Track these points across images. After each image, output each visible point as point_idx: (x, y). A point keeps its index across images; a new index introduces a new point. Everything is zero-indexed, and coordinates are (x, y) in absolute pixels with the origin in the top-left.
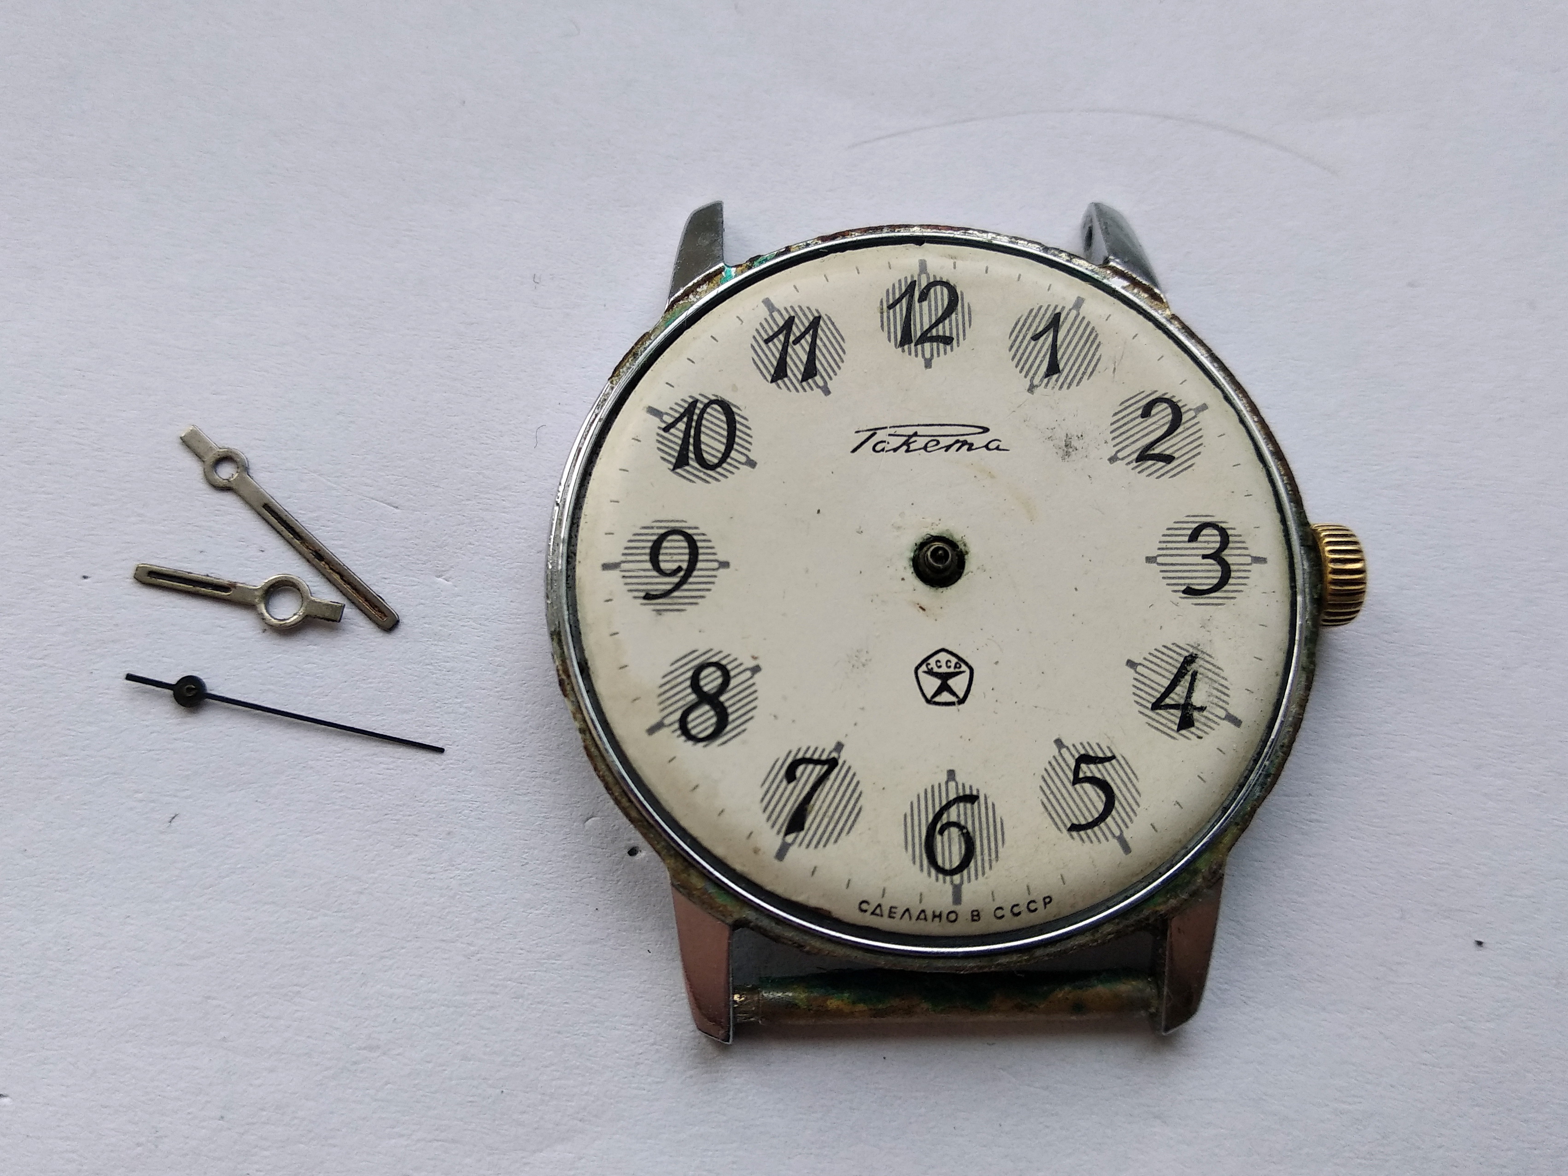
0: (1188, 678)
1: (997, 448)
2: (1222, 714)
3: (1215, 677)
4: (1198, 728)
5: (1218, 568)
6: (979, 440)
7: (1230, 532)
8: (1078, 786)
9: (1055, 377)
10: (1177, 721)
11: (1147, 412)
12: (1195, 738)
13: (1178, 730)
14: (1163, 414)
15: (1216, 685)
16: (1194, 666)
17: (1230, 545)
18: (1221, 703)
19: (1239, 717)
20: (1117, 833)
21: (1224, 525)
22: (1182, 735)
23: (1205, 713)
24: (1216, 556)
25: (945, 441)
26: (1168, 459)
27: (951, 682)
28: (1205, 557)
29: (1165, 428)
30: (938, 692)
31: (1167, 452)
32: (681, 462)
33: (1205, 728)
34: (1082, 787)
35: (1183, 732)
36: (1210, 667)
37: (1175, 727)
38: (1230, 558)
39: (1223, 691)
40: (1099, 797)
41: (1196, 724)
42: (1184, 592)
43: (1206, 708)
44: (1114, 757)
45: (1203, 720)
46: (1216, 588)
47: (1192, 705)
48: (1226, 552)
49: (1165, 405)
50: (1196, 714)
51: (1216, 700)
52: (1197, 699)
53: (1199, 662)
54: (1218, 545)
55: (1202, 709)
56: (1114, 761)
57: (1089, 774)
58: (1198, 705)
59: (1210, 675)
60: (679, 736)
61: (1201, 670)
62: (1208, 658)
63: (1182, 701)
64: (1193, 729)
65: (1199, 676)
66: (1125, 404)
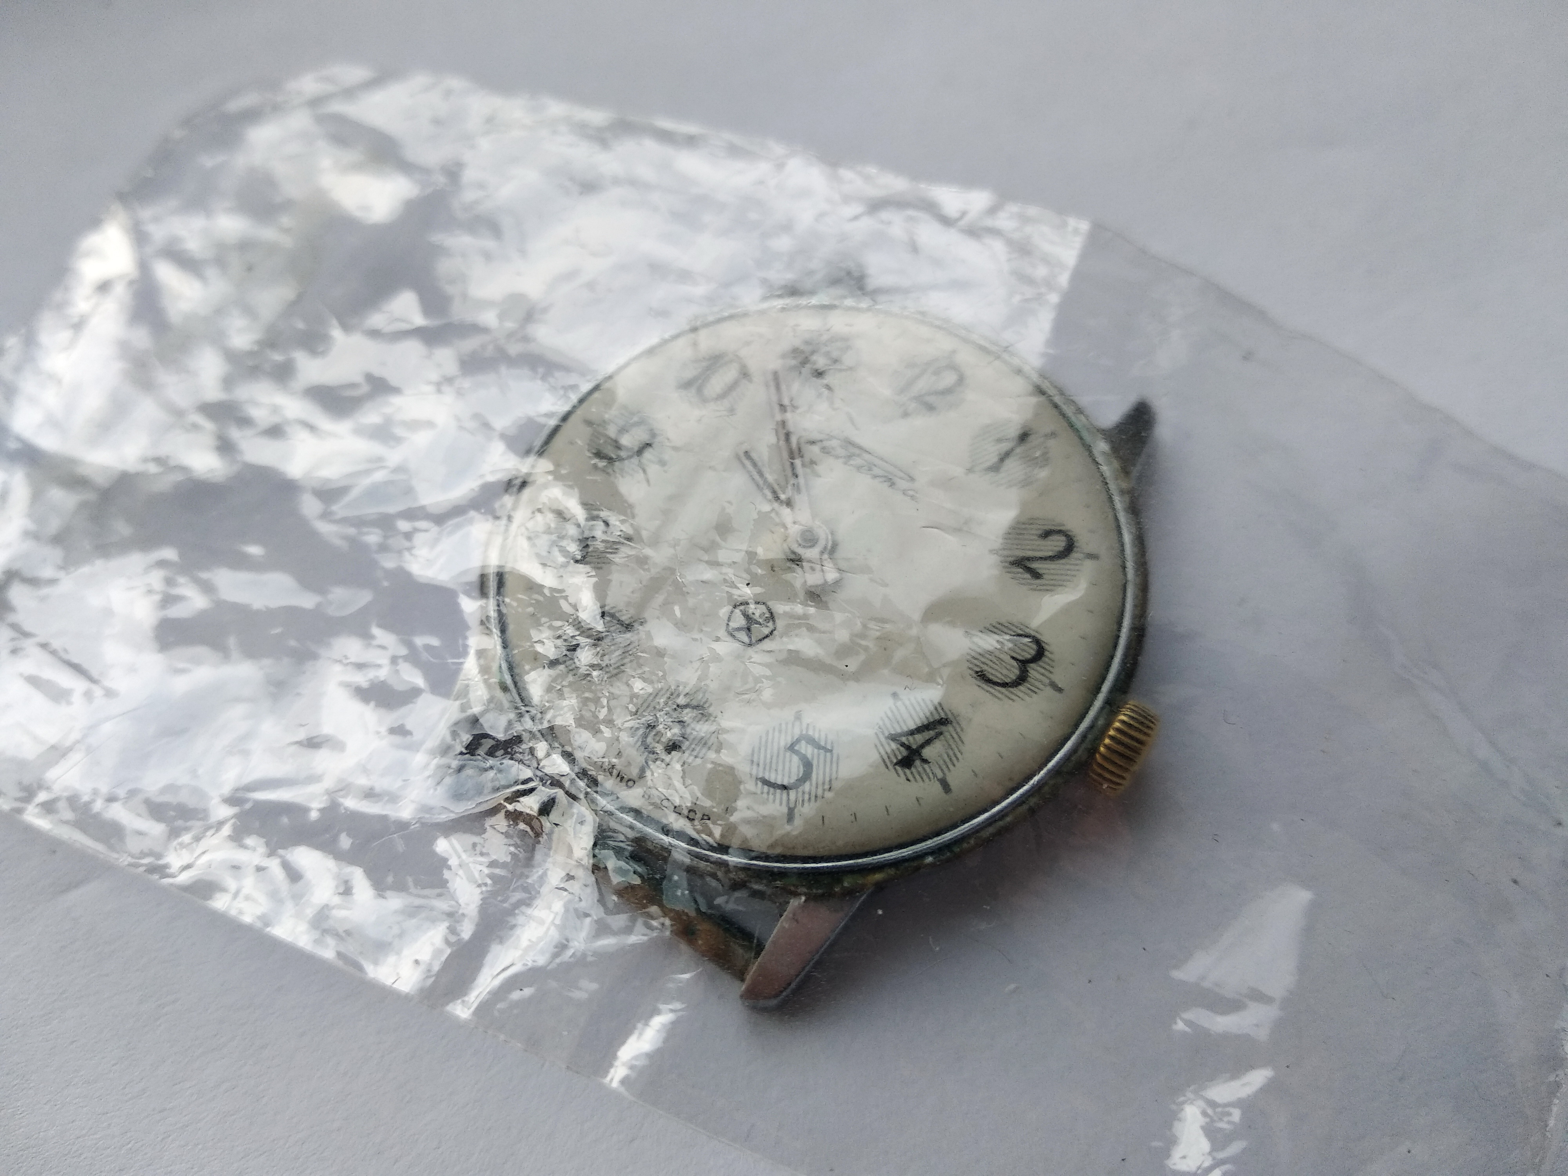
0: (932, 733)
1: (912, 497)
2: (940, 775)
3: (954, 746)
4: (912, 773)
5: (1017, 672)
6: (903, 484)
7: (1046, 653)
8: (788, 754)
9: (992, 474)
10: (900, 757)
11: (1047, 534)
12: (905, 778)
13: (896, 764)
14: (1057, 543)
15: (951, 753)
16: (943, 728)
17: (1041, 663)
18: (944, 767)
19: (952, 787)
20: (792, 805)
21: (1046, 647)
22: (895, 769)
23: (926, 766)
24: (1024, 664)
25: (876, 471)
26: (1036, 575)
27: (755, 627)
28: (1013, 658)
29: (1050, 554)
30: (739, 629)
31: (1040, 571)
32: (687, 385)
33: (917, 777)
34: (791, 756)
35: (897, 767)
36: (955, 736)
37: (895, 761)
38: (1034, 671)
39: (952, 759)
40: (799, 771)
41: (913, 769)
42: (977, 672)
43: (929, 763)
44: (831, 751)
45: (920, 769)
46: (1004, 685)
47: (920, 755)
48: (1032, 665)
49: (1064, 538)
50: (918, 763)
51: (941, 762)
52: (927, 752)
53: (950, 728)
54: (1029, 657)
55: (925, 761)
56: (828, 754)
57: (803, 751)
58: (925, 758)
59: (951, 742)
61: (947, 734)
62: (959, 730)
63: (914, 747)
64: (907, 771)
65: (942, 737)
66: (1032, 521)
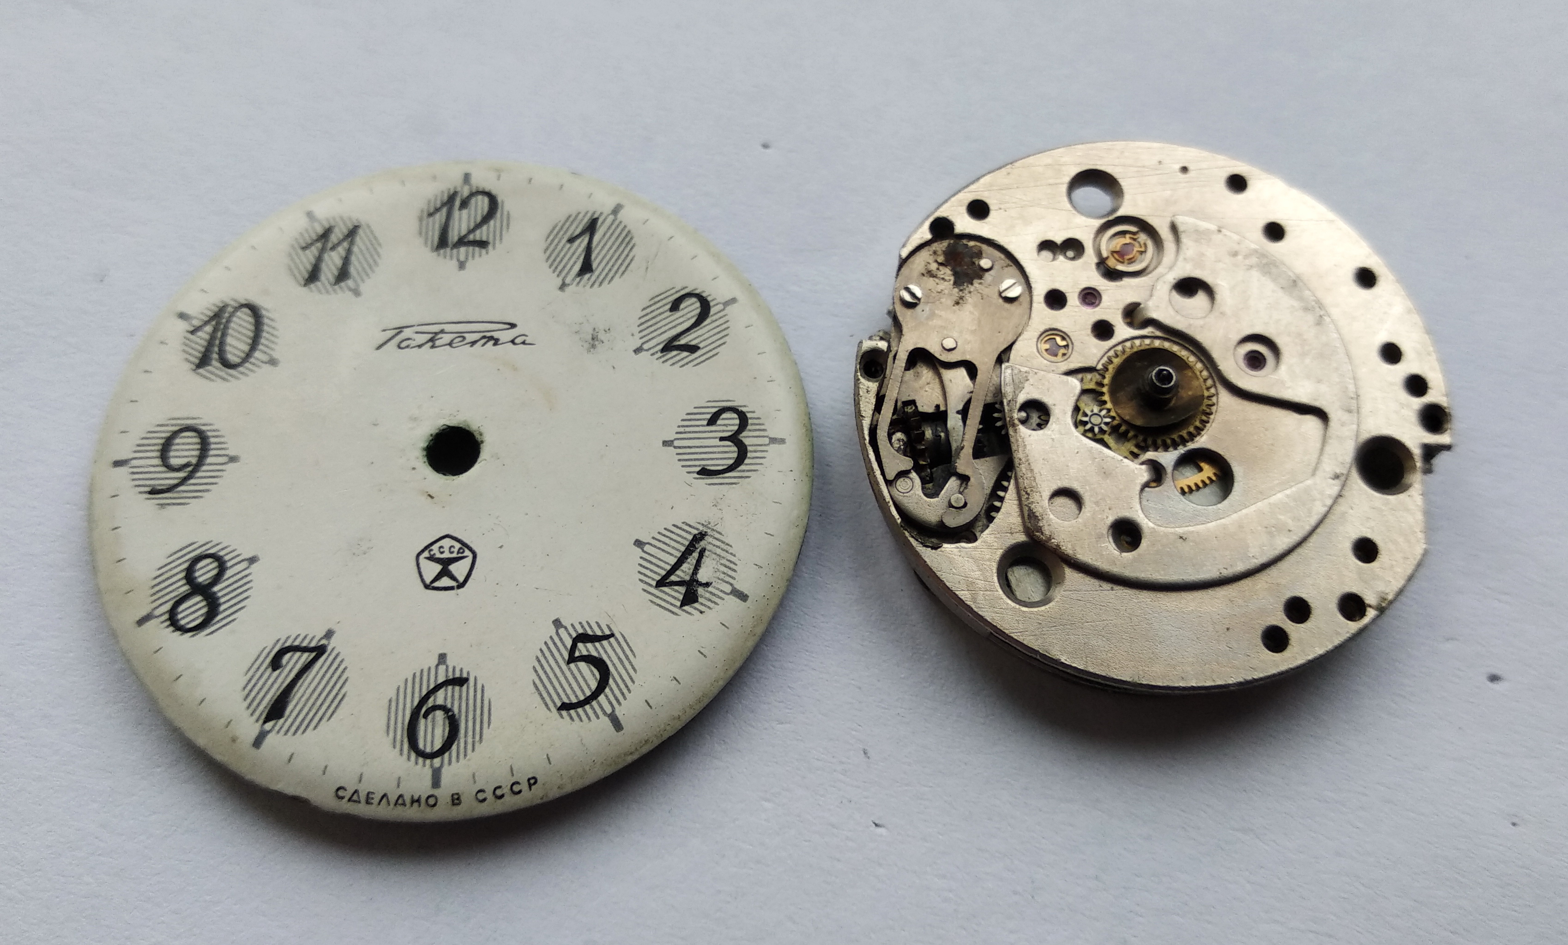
0: (696, 555)
1: (524, 343)
2: (728, 589)
3: (723, 554)
4: (702, 604)
5: (736, 449)
6: (505, 336)
7: (749, 415)
8: (572, 665)
9: (587, 276)
10: (681, 597)
11: (675, 306)
12: (699, 613)
13: (682, 605)
14: (691, 308)
15: (724, 561)
16: (703, 544)
17: (749, 427)
18: (728, 579)
19: (746, 592)
20: (609, 710)
21: (744, 409)
22: (684, 610)
23: (710, 589)
24: (734, 438)
25: (470, 338)
26: (692, 349)
27: (453, 568)
28: (722, 439)
29: (693, 320)
30: (437, 578)
31: (693, 343)
32: (203, 361)
33: (709, 604)
34: (577, 666)
35: (686, 608)
36: (718, 543)
37: (678, 604)
38: (747, 438)
39: (731, 566)
40: (594, 675)
41: (700, 600)
42: (699, 473)
43: (711, 583)
44: (612, 635)
45: (708, 595)
46: (731, 468)
47: (697, 581)
48: (744, 434)
49: (694, 300)
50: (700, 590)
51: (722, 576)
52: (702, 576)
53: (708, 539)
54: (736, 428)
55: (707, 585)
56: (612, 640)
57: (585, 653)
58: (704, 581)
59: (718, 551)
60: (168, 627)
61: (709, 547)
62: (717, 536)
63: (687, 578)
64: (696, 605)
65: (707, 553)
66: (655, 300)
